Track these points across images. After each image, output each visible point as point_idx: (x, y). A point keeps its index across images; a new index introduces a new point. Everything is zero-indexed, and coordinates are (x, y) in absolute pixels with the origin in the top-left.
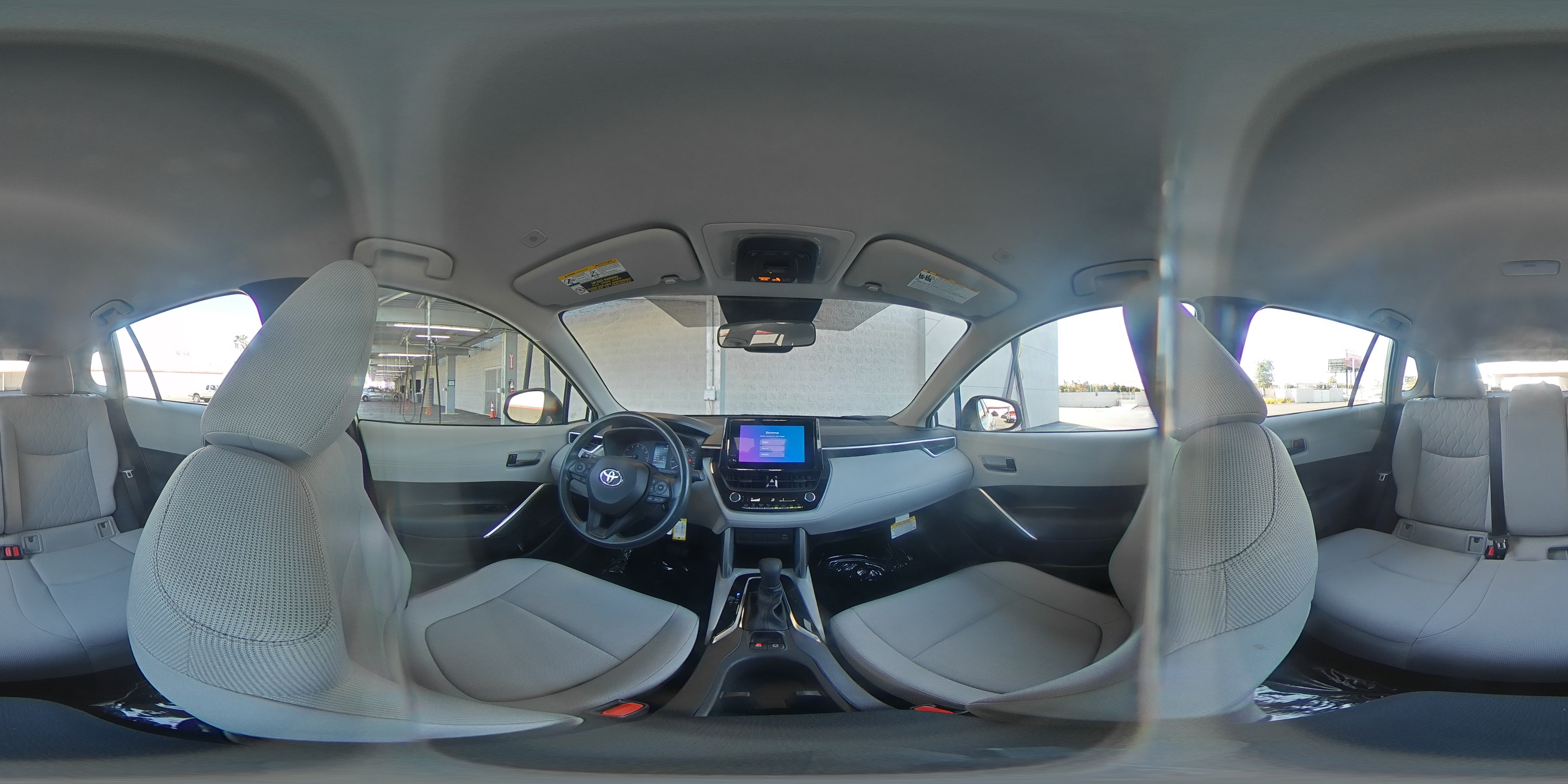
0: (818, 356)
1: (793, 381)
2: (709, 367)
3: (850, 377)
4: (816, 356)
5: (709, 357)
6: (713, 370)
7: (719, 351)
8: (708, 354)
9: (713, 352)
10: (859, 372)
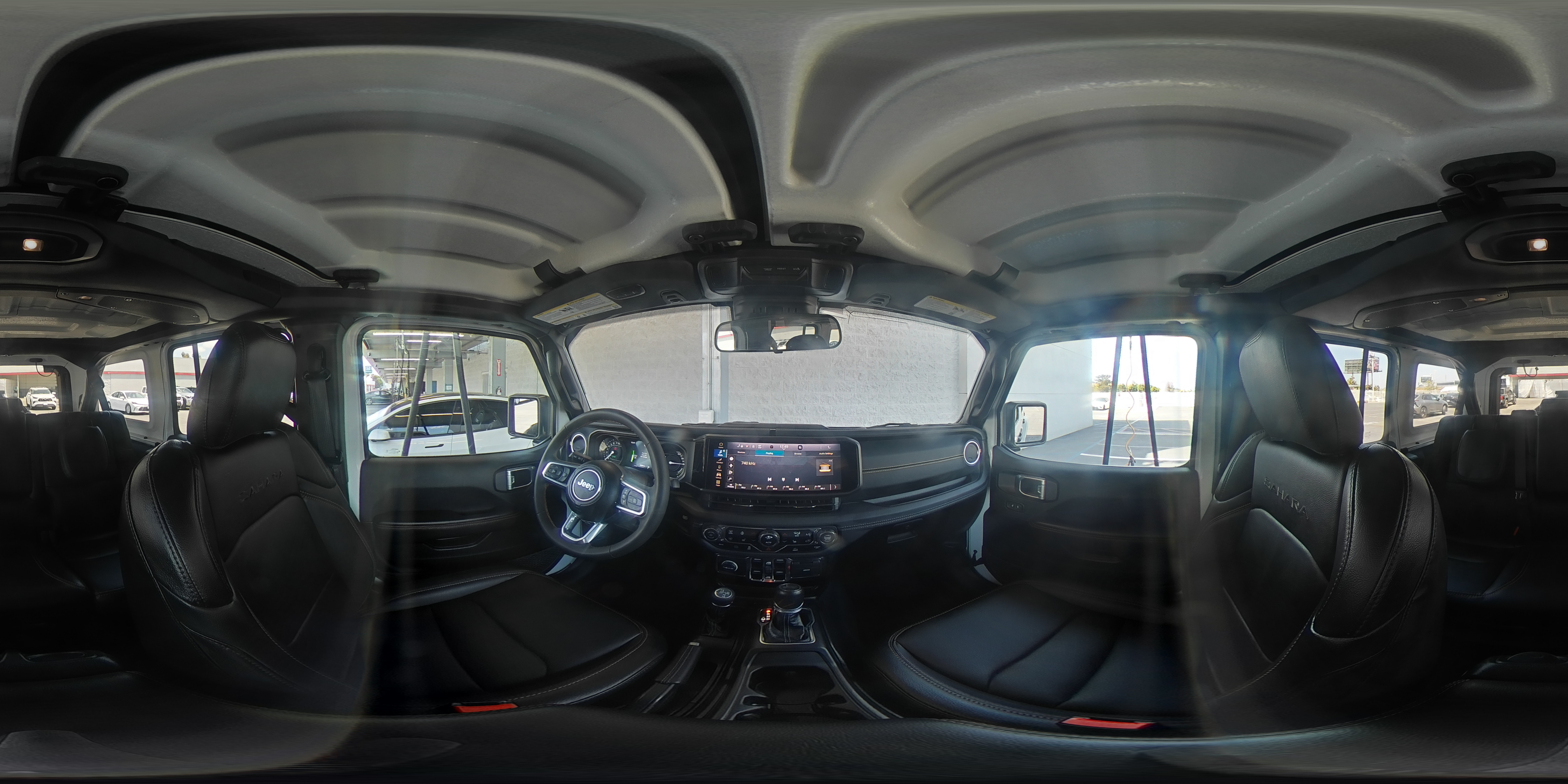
0: (845, 360)
1: (814, 392)
2: (705, 379)
3: (883, 386)
4: (843, 360)
5: (705, 365)
6: (711, 384)
7: (718, 357)
8: (704, 362)
9: (711, 359)
10: (893, 379)
